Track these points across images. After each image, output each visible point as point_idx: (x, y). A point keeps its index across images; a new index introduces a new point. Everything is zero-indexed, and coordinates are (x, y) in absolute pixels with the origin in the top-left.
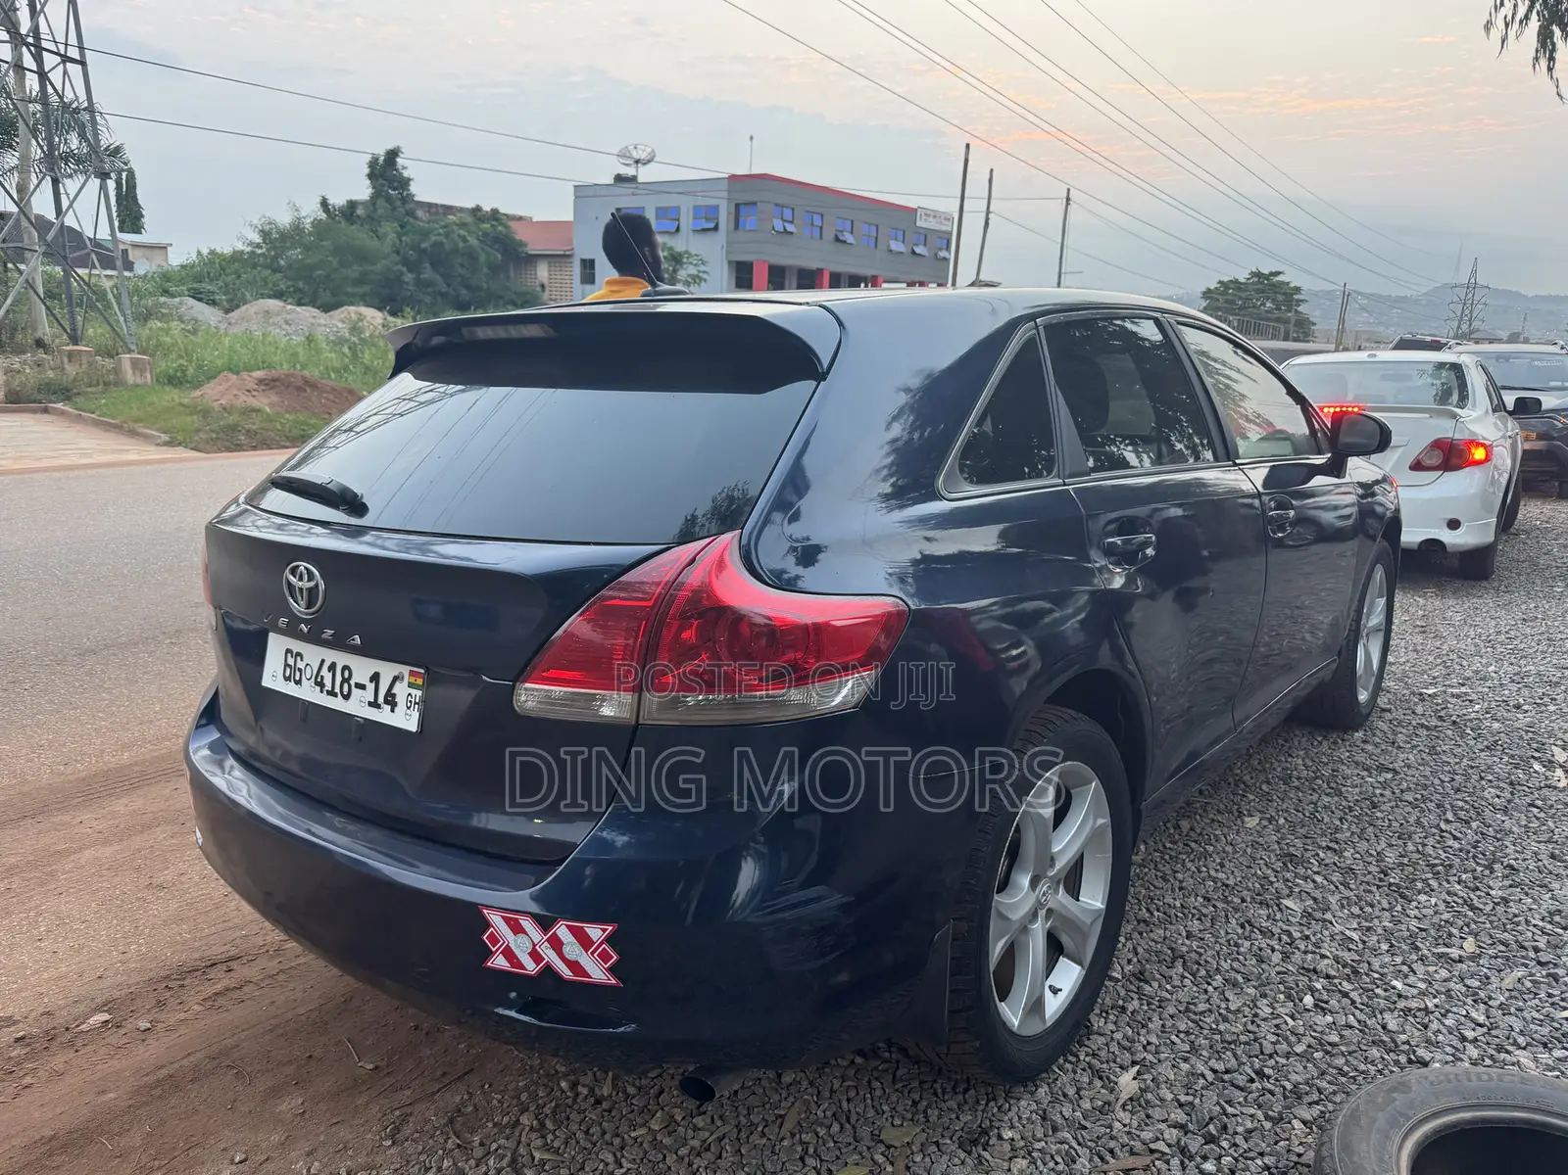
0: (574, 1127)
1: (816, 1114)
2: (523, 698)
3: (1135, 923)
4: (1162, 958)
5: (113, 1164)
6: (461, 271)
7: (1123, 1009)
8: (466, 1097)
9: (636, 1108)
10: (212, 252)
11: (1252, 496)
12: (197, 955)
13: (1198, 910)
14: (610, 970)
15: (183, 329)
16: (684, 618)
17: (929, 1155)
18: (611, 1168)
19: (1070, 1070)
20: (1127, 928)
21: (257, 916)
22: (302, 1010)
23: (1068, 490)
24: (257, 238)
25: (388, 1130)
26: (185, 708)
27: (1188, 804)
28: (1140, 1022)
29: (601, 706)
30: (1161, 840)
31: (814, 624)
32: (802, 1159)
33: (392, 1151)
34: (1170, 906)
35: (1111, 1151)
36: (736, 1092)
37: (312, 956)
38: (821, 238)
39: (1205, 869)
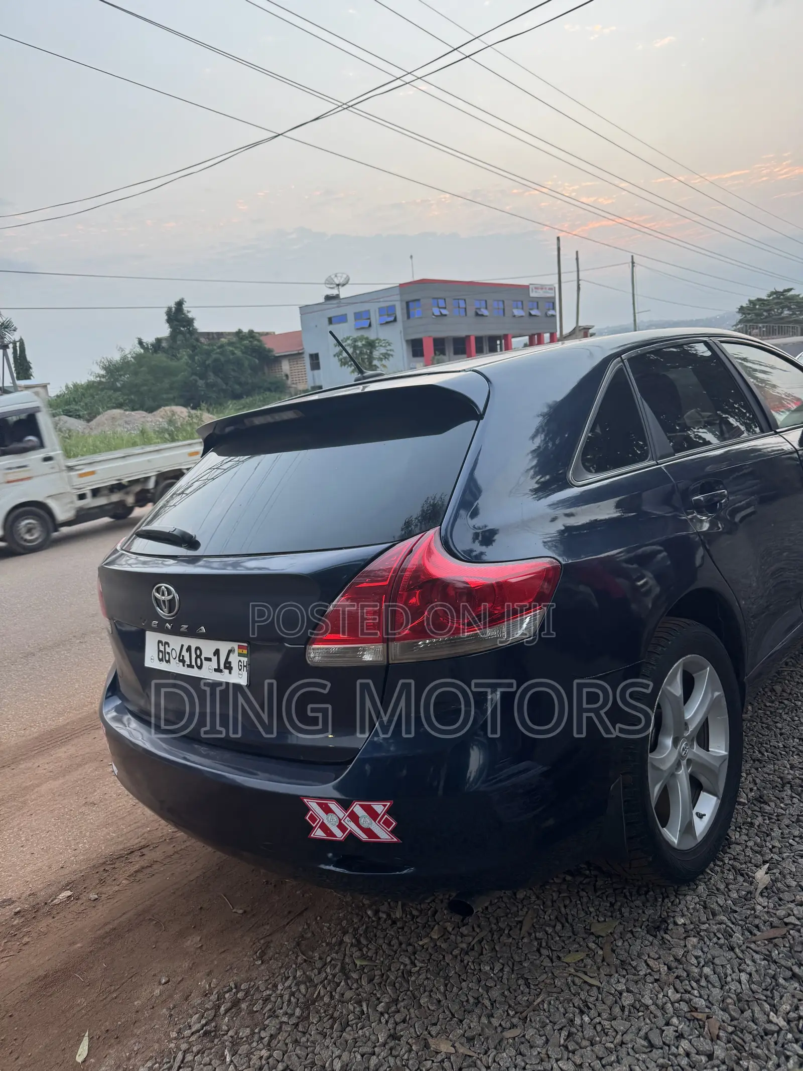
0: (380, 941)
1: (544, 918)
2: (312, 655)
3: (752, 762)
4: (774, 785)
5: (85, 991)
6: (232, 373)
7: (752, 824)
8: (305, 927)
9: (420, 925)
10: (75, 386)
11: (791, 453)
12: (121, 847)
13: (796, 748)
14: (392, 832)
15: (63, 437)
16: (410, 591)
17: (627, 940)
18: (408, 967)
19: (719, 870)
20: (746, 766)
21: (156, 817)
22: (192, 878)
23: (660, 467)
24: (103, 372)
25: (258, 954)
26: (93, 684)
27: (778, 673)
28: (764, 832)
29: (363, 655)
30: (762, 701)
31: (498, 583)
32: (538, 950)
33: (262, 967)
34: (775, 747)
35: (757, 927)
36: (487, 908)
37: (194, 840)
38: (466, 315)
39: (797, 718)
